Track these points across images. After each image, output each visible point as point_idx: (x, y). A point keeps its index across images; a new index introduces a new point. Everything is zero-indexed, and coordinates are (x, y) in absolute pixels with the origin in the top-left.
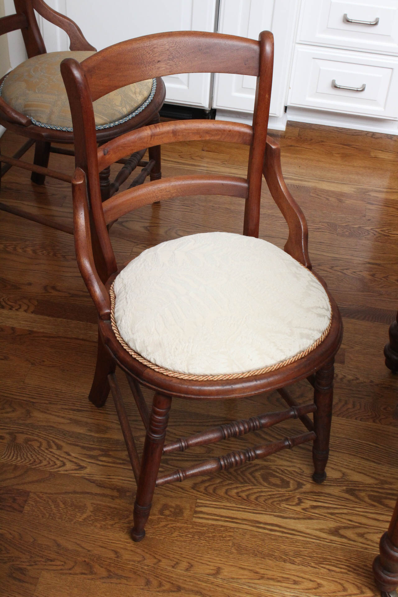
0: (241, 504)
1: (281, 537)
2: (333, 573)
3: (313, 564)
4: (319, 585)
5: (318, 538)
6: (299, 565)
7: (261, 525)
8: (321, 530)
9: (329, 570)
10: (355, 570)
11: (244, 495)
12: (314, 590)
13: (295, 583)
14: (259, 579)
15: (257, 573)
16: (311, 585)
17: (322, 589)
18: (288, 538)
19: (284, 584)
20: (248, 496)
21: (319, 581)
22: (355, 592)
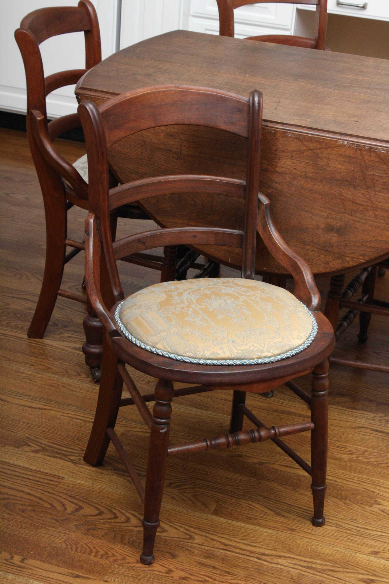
0: (15, 330)
1: (35, 346)
2: (63, 365)
3: (51, 360)
4: (49, 368)
5: (64, 350)
6: (40, 358)
7: (24, 340)
8: (69, 347)
9: (62, 363)
10: (80, 365)
11: (20, 326)
12: (44, 370)
13: (32, 365)
14: (7, 361)
15: (6, 358)
16: (43, 367)
17: (50, 370)
18: (40, 347)
19: (24, 365)
20: (22, 327)
21: (50, 367)
22: (74, 374)
